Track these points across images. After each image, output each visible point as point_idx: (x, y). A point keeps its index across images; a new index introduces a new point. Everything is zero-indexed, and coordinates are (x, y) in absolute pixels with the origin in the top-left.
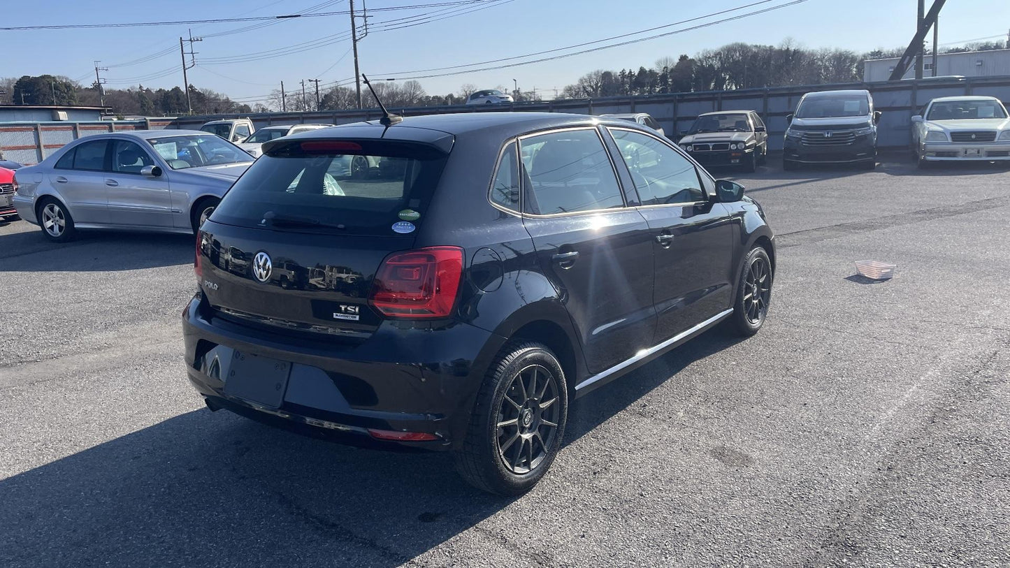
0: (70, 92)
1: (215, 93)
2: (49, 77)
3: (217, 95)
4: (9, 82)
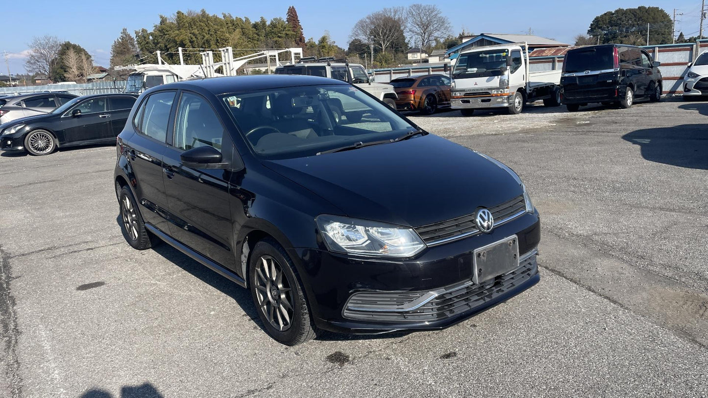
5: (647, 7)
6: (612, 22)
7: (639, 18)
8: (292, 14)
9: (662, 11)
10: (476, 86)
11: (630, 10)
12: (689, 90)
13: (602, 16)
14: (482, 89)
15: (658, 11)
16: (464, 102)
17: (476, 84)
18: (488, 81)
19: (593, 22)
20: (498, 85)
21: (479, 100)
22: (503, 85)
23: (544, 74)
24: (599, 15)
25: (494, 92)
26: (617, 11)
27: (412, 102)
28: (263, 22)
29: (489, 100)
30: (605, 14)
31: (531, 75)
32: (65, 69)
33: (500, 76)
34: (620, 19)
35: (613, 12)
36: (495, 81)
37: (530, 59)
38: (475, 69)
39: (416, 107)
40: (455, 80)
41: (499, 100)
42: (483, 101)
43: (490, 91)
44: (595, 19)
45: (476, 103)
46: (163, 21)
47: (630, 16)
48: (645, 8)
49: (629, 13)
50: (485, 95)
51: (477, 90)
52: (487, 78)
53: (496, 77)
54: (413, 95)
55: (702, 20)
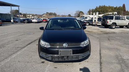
8: (124, 6)
28: (117, 7)
32: (80, 15)
46: (97, 7)
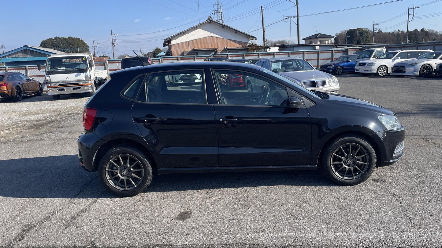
0: (367, 34)
1: (435, 31)
2: (360, 29)
3: (437, 32)
4: (345, 31)
5: (73, 37)
6: (54, 44)
7: (70, 44)
9: (82, 40)
10: (67, 79)
11: (64, 38)
12: (177, 81)
13: (46, 41)
14: (72, 81)
15: (80, 40)
16: (59, 90)
17: (67, 78)
18: (76, 76)
19: (41, 43)
20: (84, 79)
21: (72, 88)
22: (87, 78)
23: (100, 72)
24: (45, 40)
25: (81, 83)
26: (56, 38)
27: (6, 92)
29: (80, 88)
30: (48, 39)
31: (97, 73)
33: (84, 73)
34: (58, 43)
35: (53, 38)
36: (82, 76)
37: (95, 63)
38: (64, 68)
39: (10, 96)
40: (49, 75)
41: (86, 88)
42: (74, 89)
43: (79, 83)
44: (43, 42)
45: (70, 90)
47: (64, 42)
48: (72, 38)
49: (63, 40)
50: (75, 85)
51: (69, 82)
52: (75, 74)
53: (82, 73)
54: (5, 87)
55: (113, 47)
